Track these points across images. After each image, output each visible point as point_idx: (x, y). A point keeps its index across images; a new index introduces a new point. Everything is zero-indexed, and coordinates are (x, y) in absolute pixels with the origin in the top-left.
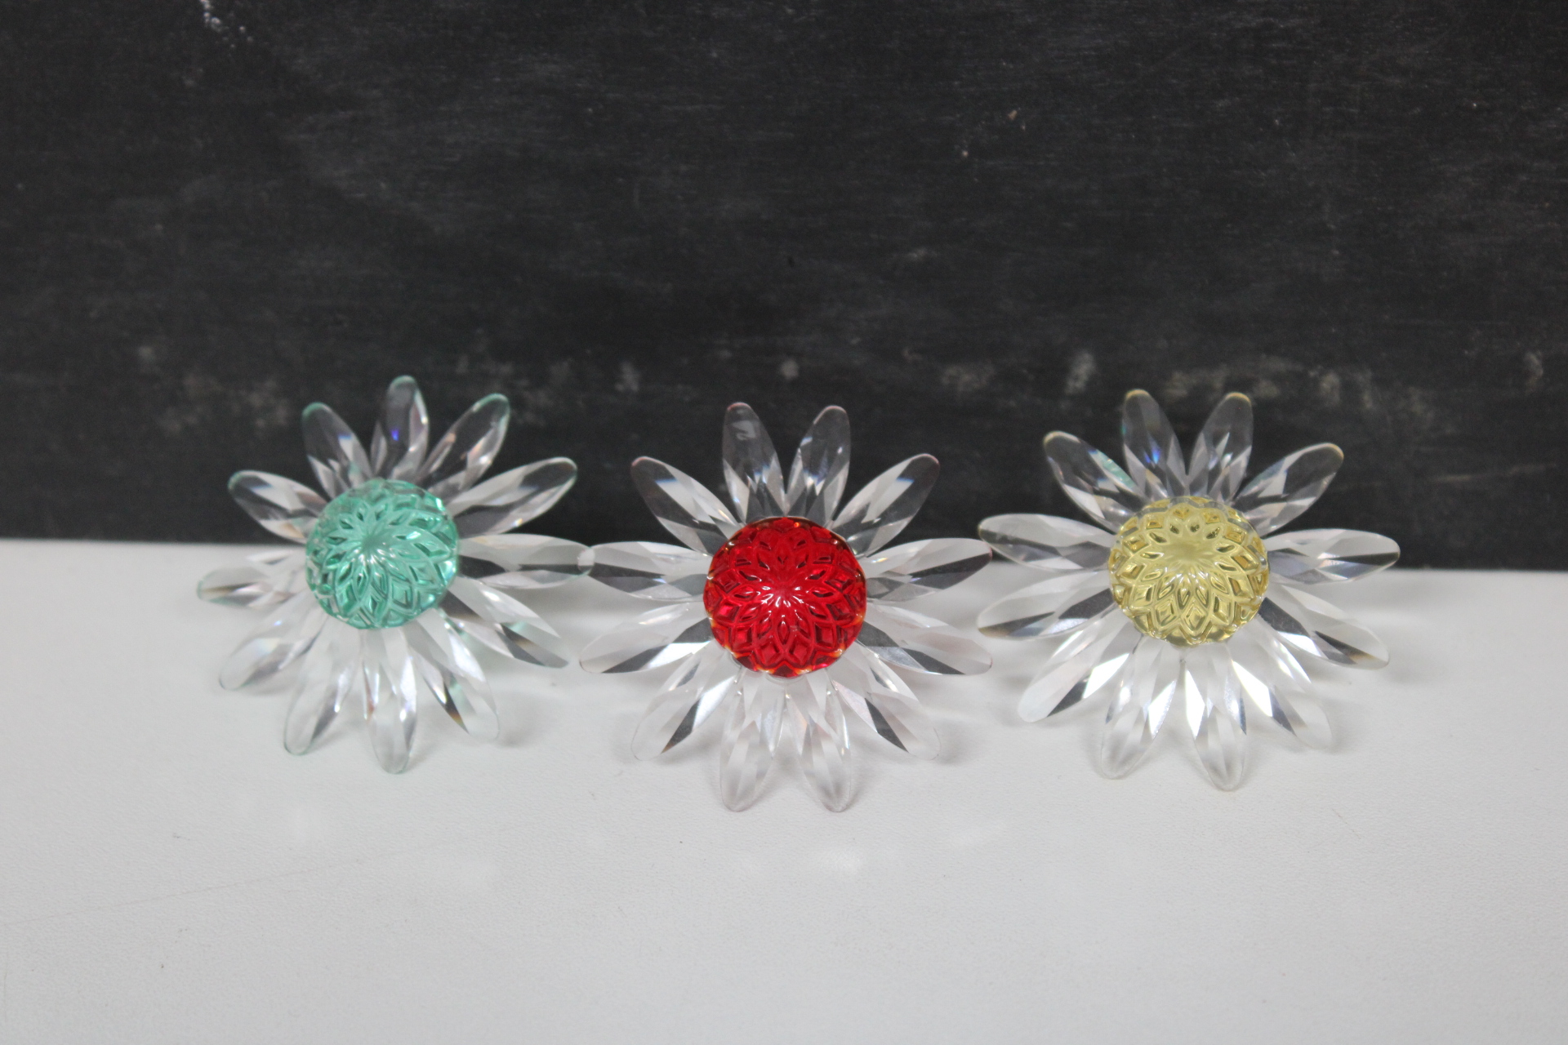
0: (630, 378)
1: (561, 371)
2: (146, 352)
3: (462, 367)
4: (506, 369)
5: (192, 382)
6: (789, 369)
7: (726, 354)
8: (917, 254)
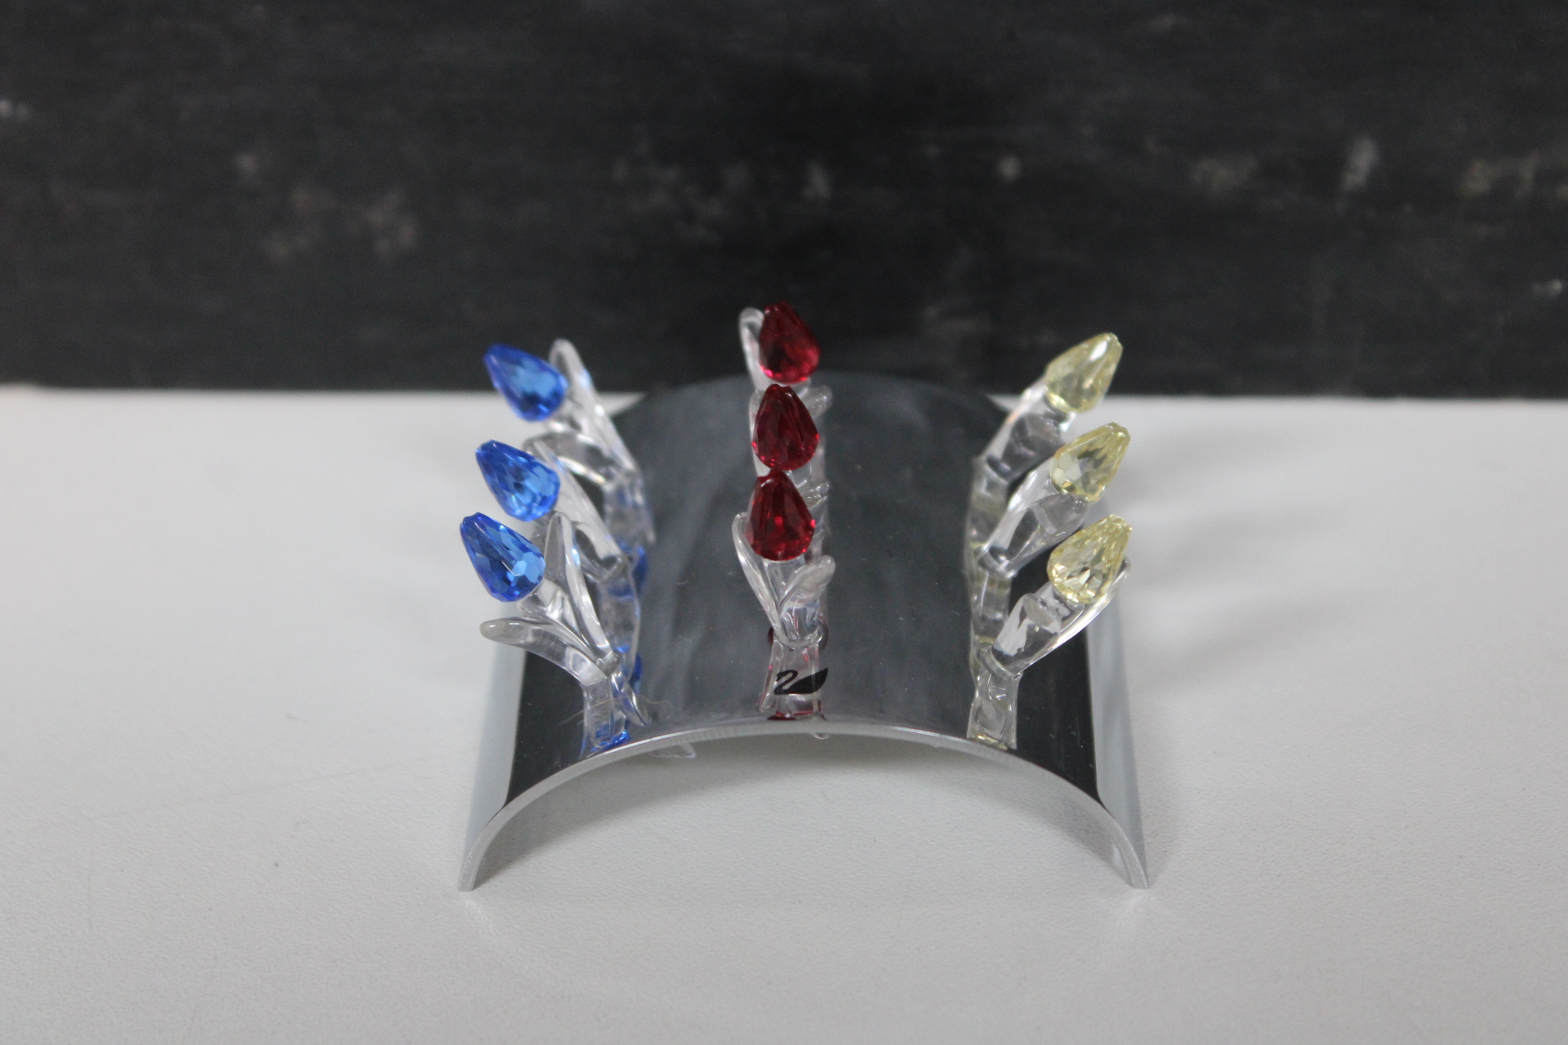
0: (819, 182)
1: (736, 176)
2: (247, 163)
3: (620, 171)
4: (671, 174)
5: (302, 198)
6: (1009, 168)
7: (933, 151)
8: (1166, 22)
